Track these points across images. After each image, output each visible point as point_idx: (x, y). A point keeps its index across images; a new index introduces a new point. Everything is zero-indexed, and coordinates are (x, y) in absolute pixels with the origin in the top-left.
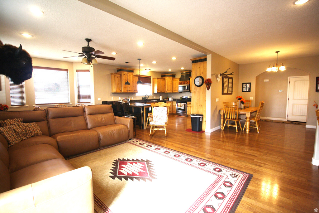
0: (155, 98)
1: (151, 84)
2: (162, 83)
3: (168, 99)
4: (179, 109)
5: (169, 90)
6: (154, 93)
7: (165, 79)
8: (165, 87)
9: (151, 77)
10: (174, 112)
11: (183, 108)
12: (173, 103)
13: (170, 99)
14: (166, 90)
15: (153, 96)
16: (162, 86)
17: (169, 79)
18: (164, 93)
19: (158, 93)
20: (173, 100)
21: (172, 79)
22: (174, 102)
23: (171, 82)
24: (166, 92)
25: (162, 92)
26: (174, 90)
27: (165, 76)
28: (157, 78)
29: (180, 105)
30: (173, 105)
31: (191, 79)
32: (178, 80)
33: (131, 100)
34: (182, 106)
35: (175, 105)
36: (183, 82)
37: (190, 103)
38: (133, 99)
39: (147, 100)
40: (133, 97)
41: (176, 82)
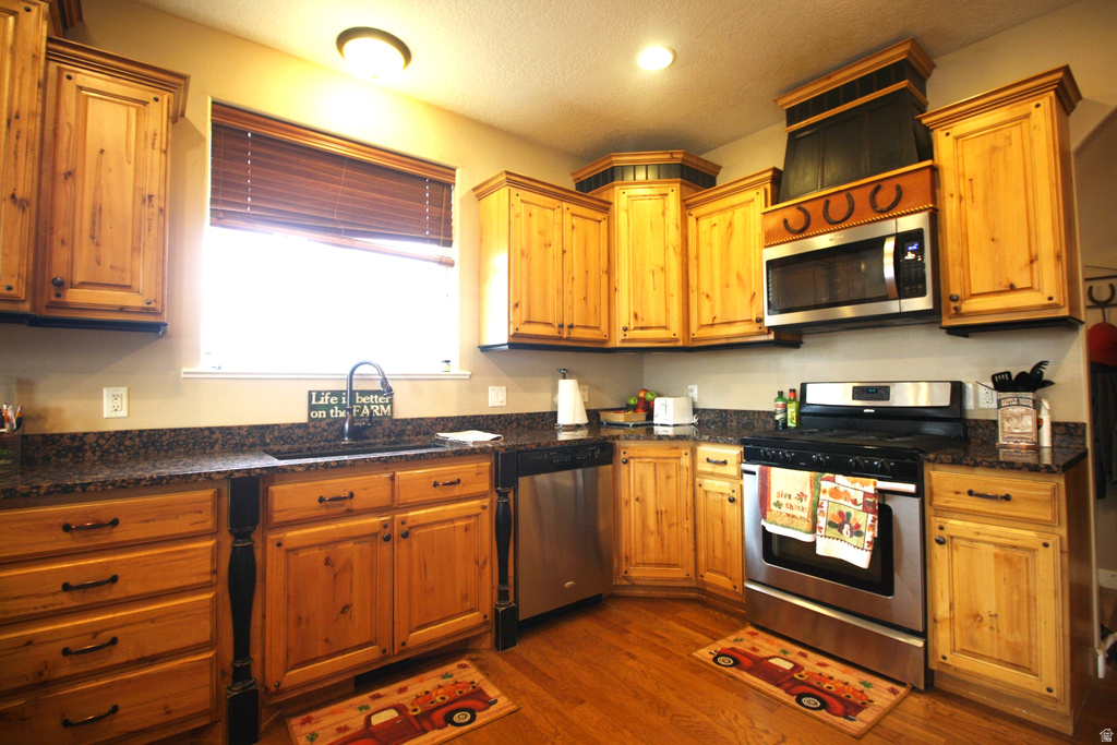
0: (497, 400)
1: (451, 252)
2: (574, 243)
3: (640, 417)
4: (785, 554)
5: (653, 314)
6: (484, 349)
7: (606, 207)
8: (612, 290)
10: (710, 577)
11: (861, 559)
12: (703, 466)
13: (669, 413)
14: (623, 316)
15: (473, 384)
16: (577, 271)
17: (650, 207)
18: (599, 349)
19: (520, 344)
20: (700, 425)
21: (686, 206)
22: (707, 450)
23: (674, 236)
24: (617, 342)
25: (578, 333)
26: (704, 312)
27: (609, 177)
28: (515, 181)
29: (806, 504)
30: (706, 492)
31: (957, 138)
32: (752, 200)
33: (73, 436)
34: (845, 518)
35: (728, 491)
36: (827, 203)
37: (1002, 491)
38: (124, 413)
39: (387, 424)
40: (123, 391)
41: (730, 224)
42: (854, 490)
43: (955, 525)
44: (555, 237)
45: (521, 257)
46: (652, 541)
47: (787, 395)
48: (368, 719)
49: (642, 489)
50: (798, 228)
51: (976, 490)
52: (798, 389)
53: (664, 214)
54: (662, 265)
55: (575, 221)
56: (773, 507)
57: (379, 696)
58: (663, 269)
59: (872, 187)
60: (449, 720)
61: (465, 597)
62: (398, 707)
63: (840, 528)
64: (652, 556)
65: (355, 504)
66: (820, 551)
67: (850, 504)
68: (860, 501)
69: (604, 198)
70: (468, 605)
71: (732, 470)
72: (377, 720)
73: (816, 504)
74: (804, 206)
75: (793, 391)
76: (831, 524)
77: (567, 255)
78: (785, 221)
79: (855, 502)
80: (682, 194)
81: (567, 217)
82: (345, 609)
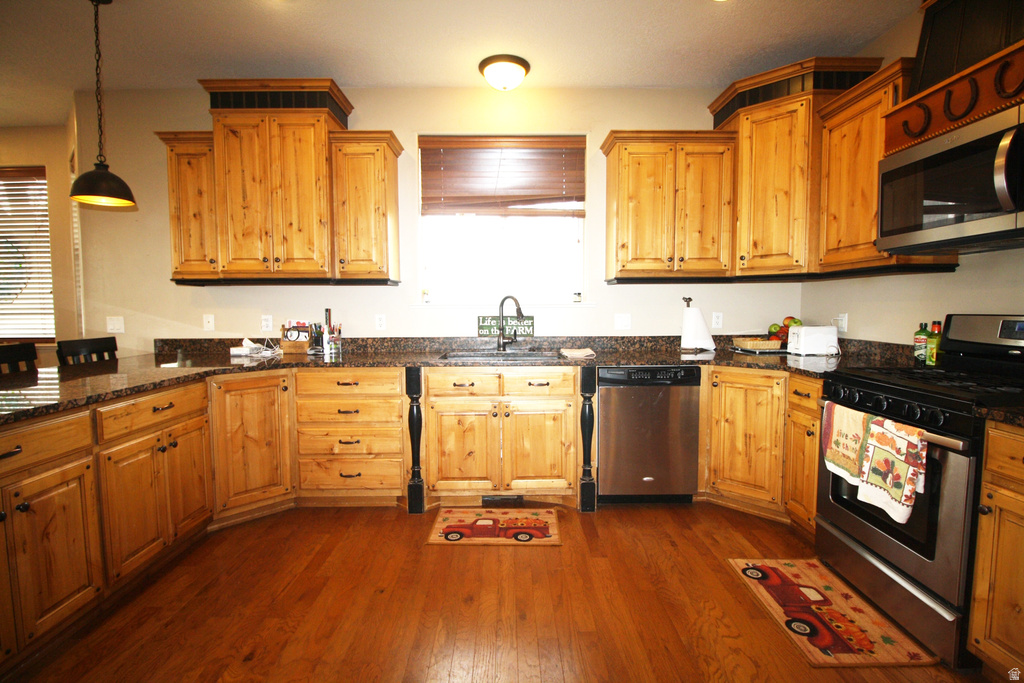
0: (624, 323)
1: (583, 206)
3: (772, 345)
5: (775, 242)
9: (582, 139)
10: (792, 506)
11: (900, 513)
12: (792, 398)
16: (692, 206)
17: (778, 127)
18: (719, 278)
24: (736, 271)
25: (689, 265)
26: (831, 235)
29: (858, 447)
32: (880, 102)
35: (808, 423)
36: (950, 94)
40: (383, 316)
41: (859, 133)
42: (901, 437)
43: (1007, 496)
44: (666, 178)
45: (628, 202)
46: (740, 461)
48: (476, 521)
50: (917, 130)
53: (790, 133)
54: (786, 188)
55: (690, 160)
56: (833, 446)
57: (491, 512)
58: (787, 193)
59: (995, 69)
60: (515, 536)
61: (553, 466)
62: (494, 520)
63: (884, 477)
64: (740, 474)
65: (476, 390)
66: (861, 497)
67: (894, 452)
68: (904, 451)
69: (732, 129)
70: (555, 472)
71: (812, 404)
72: (479, 523)
73: (864, 449)
74: (926, 102)
75: (937, 322)
76: (875, 471)
77: (680, 193)
78: (906, 124)
79: (898, 451)
80: (816, 103)
81: (681, 156)
82: (470, 453)
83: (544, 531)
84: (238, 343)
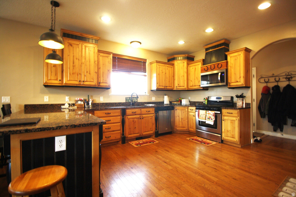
0: (154, 99)
1: (146, 74)
2: (167, 72)
3: (179, 103)
4: (202, 124)
5: (182, 84)
6: (152, 90)
7: (173, 65)
8: (174, 80)
9: (146, 60)
10: (190, 129)
11: (212, 123)
12: (189, 111)
13: (184, 102)
14: (176, 85)
15: (150, 97)
16: (168, 77)
17: (181, 65)
18: (172, 90)
19: (158, 90)
20: (190, 104)
21: (188, 64)
22: (190, 108)
23: (185, 70)
24: (175, 89)
25: (168, 88)
26: (191, 84)
27: (174, 59)
28: (157, 62)
29: (205, 116)
30: (190, 115)
31: (230, 57)
32: (199, 64)
33: (98, 103)
34: (210, 117)
35: (193, 114)
36: (211, 66)
37: (231, 112)
38: (103, 100)
39: (137, 103)
40: (103, 97)
41: (196, 68)
42: (212, 113)
43: (225, 118)
44: (164, 71)
45: (158, 75)
46: (181, 123)
47: (205, 99)
49: (179, 114)
50: (206, 70)
51: (228, 112)
52: (207, 98)
53: (184, 66)
54: (183, 75)
55: (168, 68)
56: (200, 116)
58: (183, 76)
59: (217, 64)
61: (151, 129)
62: (143, 142)
63: (209, 119)
64: (180, 126)
65: (136, 113)
66: (206, 123)
69: (173, 63)
70: (151, 130)
71: (194, 111)
73: (206, 115)
74: (208, 66)
75: (206, 98)
76: (208, 118)
77: (166, 74)
78: (204, 69)
79: (211, 115)
80: (187, 62)
81: (166, 67)
82: (135, 128)
83: (153, 141)
84: (64, 105)
